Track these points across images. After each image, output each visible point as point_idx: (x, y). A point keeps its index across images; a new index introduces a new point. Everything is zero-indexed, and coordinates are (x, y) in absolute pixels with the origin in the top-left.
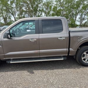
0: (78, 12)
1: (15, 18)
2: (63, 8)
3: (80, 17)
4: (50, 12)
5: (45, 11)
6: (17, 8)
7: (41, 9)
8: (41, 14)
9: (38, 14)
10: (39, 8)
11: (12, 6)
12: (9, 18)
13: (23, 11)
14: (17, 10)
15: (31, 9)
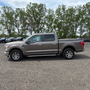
0: (78, 25)
1: (18, 30)
2: (64, 20)
3: (80, 29)
4: (52, 24)
5: (47, 23)
6: (21, 21)
7: (43, 22)
8: (43, 26)
9: (41, 26)
10: (41, 21)
11: (17, 19)
12: (13, 30)
13: (26, 23)
14: (21, 23)
15: (34, 21)
